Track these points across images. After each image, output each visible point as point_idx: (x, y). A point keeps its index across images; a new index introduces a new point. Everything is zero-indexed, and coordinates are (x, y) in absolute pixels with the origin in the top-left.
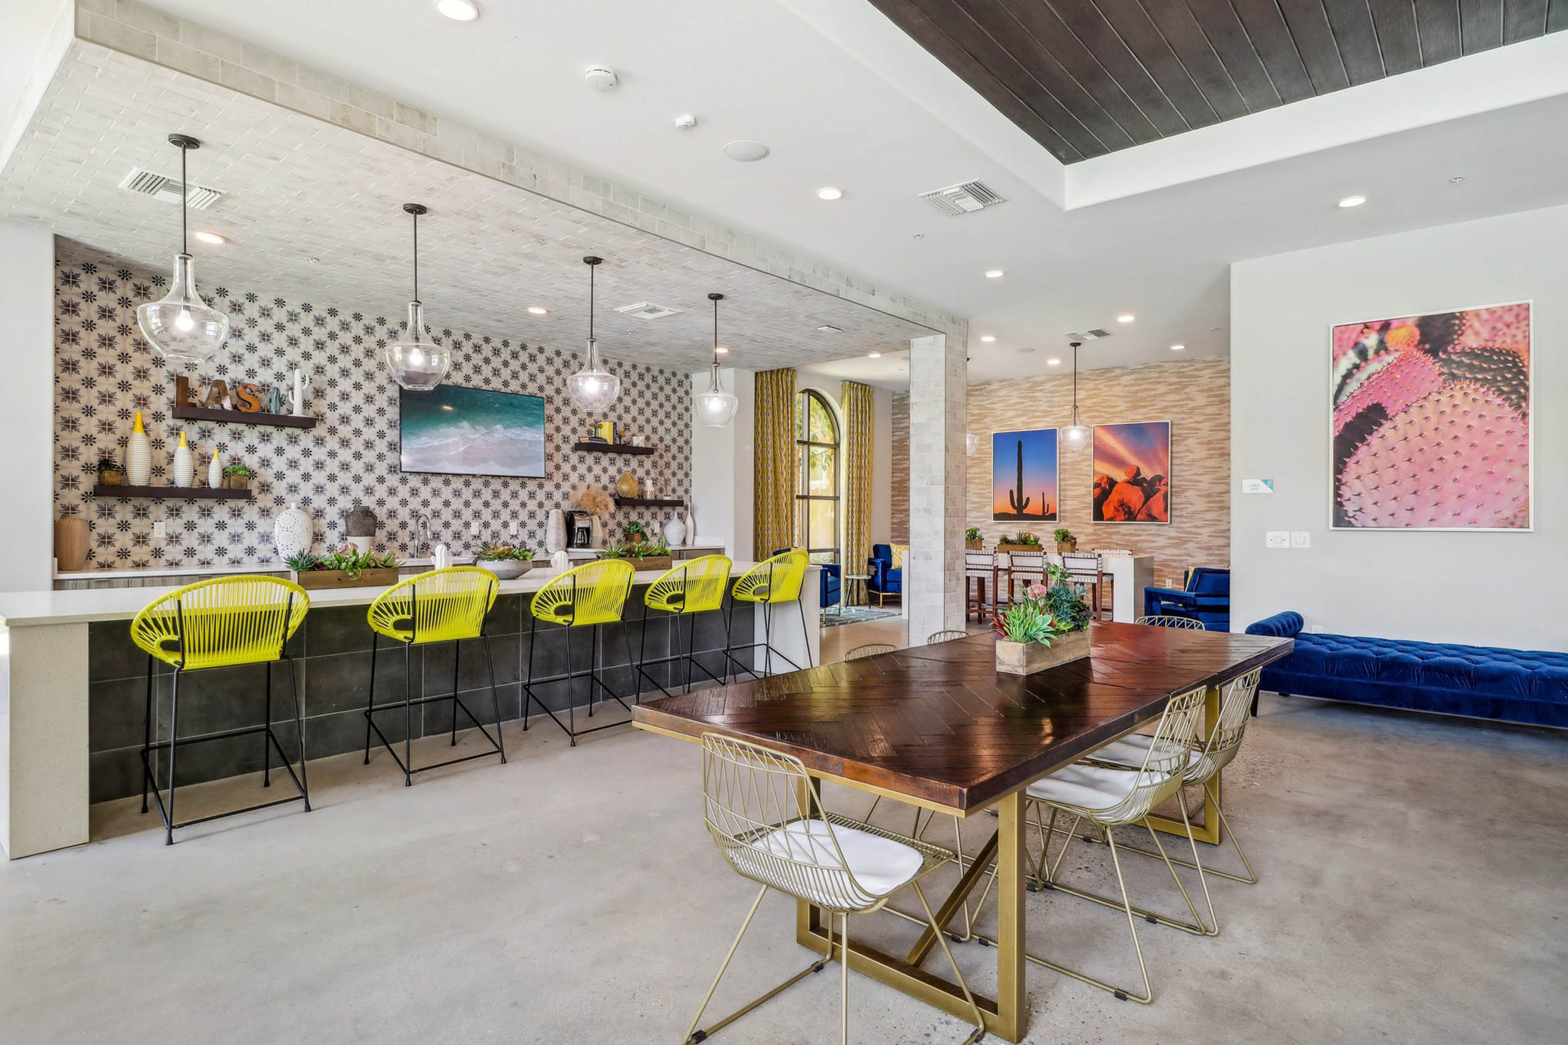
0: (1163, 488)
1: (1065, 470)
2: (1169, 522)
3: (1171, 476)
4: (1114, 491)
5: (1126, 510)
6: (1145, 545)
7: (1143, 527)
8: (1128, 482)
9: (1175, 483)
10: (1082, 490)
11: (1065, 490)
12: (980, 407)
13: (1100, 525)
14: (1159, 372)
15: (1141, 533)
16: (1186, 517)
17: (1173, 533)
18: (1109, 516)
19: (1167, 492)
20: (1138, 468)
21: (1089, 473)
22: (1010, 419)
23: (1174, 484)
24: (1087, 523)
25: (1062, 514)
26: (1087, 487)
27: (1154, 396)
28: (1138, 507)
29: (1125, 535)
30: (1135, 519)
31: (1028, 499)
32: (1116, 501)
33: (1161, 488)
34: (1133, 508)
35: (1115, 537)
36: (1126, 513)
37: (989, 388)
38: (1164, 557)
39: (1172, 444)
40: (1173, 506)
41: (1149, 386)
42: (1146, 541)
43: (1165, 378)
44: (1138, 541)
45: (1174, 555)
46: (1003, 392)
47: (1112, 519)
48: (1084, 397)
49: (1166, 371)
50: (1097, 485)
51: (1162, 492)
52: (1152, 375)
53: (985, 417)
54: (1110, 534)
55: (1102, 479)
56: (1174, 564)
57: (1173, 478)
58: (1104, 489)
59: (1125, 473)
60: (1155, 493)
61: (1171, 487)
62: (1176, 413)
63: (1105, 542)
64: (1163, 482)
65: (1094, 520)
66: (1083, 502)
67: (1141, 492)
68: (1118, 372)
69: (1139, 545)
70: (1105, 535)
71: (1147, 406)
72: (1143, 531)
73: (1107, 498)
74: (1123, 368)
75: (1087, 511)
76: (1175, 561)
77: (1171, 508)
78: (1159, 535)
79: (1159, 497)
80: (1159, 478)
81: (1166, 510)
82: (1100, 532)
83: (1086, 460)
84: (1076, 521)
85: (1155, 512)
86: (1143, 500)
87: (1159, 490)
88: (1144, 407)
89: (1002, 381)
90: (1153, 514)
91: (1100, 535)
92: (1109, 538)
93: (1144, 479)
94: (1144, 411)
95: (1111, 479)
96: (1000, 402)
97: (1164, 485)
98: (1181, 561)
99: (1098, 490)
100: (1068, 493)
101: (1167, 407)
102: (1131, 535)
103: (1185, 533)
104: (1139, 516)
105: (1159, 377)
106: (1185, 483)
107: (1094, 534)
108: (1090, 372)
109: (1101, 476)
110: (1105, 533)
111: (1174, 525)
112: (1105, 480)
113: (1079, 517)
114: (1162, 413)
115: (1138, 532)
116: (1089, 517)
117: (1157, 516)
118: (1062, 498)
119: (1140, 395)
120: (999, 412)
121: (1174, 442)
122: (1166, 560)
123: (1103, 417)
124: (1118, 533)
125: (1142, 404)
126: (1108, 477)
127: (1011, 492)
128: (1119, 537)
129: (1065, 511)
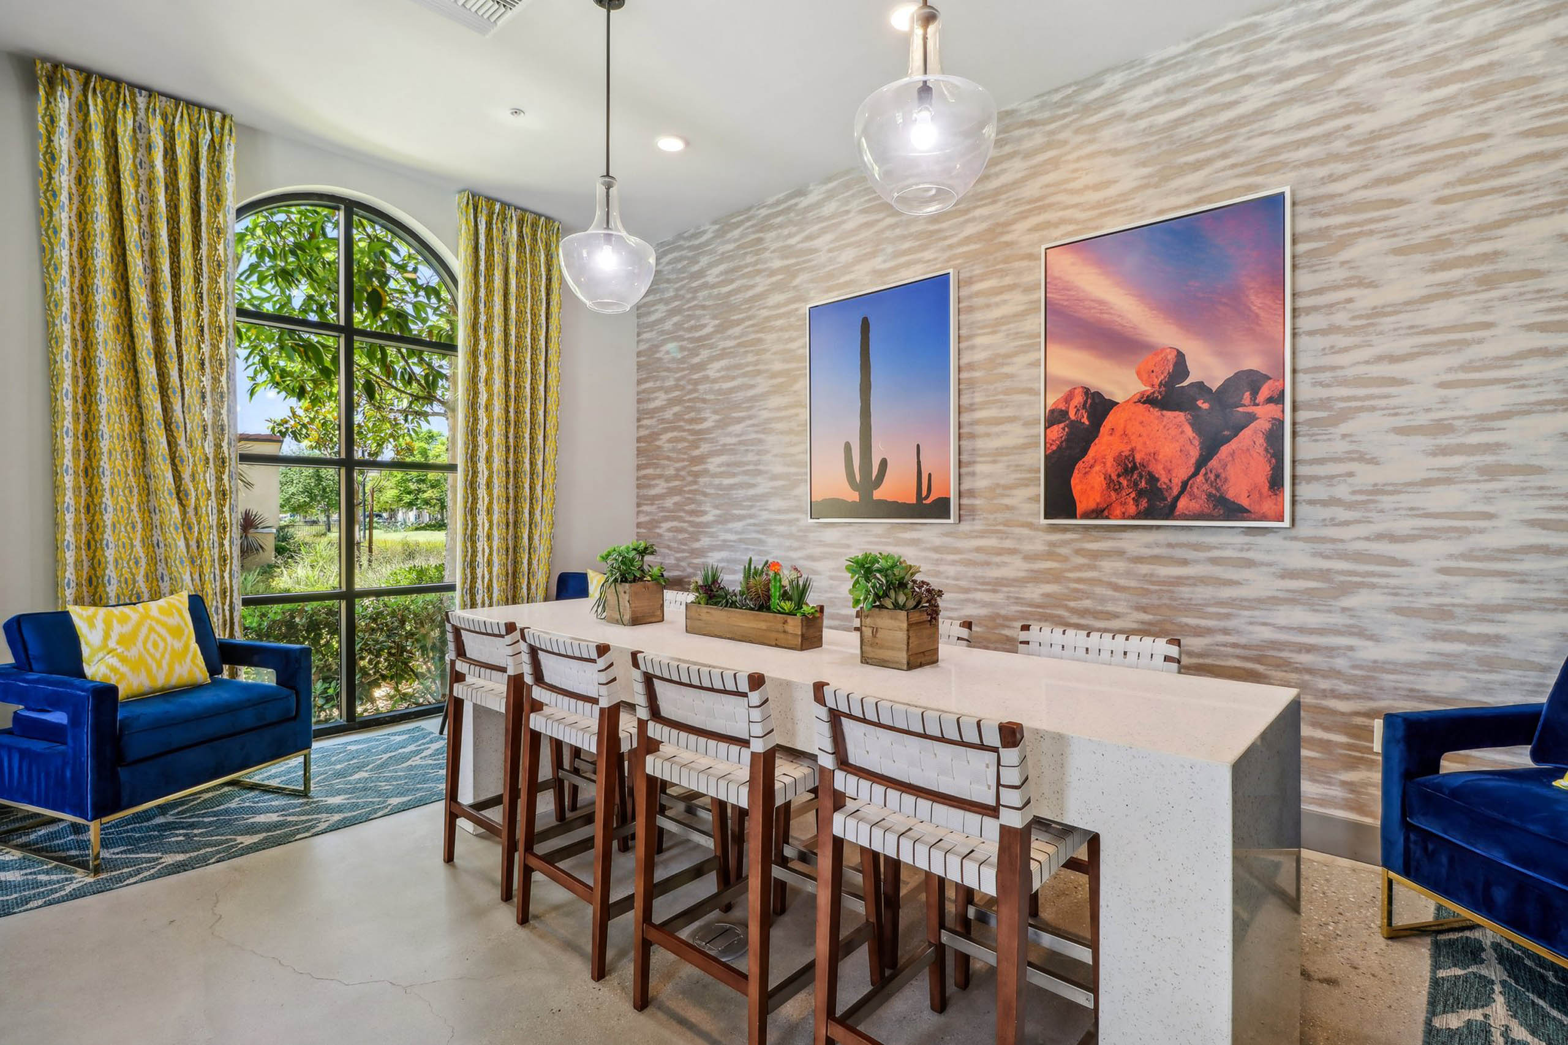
0: (1265, 413)
1: (972, 384)
2: (1287, 523)
3: (1294, 371)
4: (1104, 429)
5: (1143, 484)
6: (1203, 593)
7: (1193, 538)
8: (1148, 400)
9: (1306, 392)
10: (1015, 435)
11: (972, 436)
12: (785, 252)
13: (1065, 529)
14: (1245, 48)
15: (1191, 555)
16: (1350, 506)
17: (1298, 557)
18: (1092, 505)
19: (1282, 423)
20: (1180, 356)
21: (1035, 386)
22: (847, 268)
23: (1302, 397)
24: (1030, 526)
25: (964, 501)
26: (1027, 424)
27: (1232, 124)
28: (1182, 473)
29: (1139, 560)
30: (1169, 512)
31: (884, 463)
32: (1110, 462)
33: (1258, 410)
34: (1164, 479)
35: (1108, 566)
36: (1141, 493)
37: (804, 202)
38: (1267, 634)
39: (1294, 267)
40: (1302, 470)
41: (1215, 98)
42: (1203, 581)
43: (1266, 60)
44: (1179, 581)
45: (1302, 630)
46: (830, 208)
47: (1098, 513)
48: (1019, 175)
49: (1270, 39)
50: (1054, 417)
51: (1262, 424)
52: (1223, 61)
53: (794, 275)
54: (1096, 555)
55: (1068, 398)
56: (1305, 659)
57: (1300, 377)
58: (1074, 426)
59: (1138, 373)
60: (1238, 429)
61: (1294, 409)
62: (1309, 164)
63: (1079, 580)
64: (1265, 392)
65: (1046, 517)
66: (1018, 468)
67: (1189, 432)
68: (1113, 81)
69: (1185, 592)
70: (1081, 560)
71: (1208, 161)
72: (1196, 547)
73: (1084, 452)
74: (1130, 65)
75: (1031, 491)
76: (1309, 649)
77: (1294, 477)
78: (1250, 564)
79: (1251, 438)
80: (1252, 381)
81: (1276, 483)
82: (1063, 551)
83: (1023, 350)
84: (1000, 516)
85: (1237, 490)
86: (1195, 453)
87: (1252, 418)
88: (1197, 166)
89: (829, 179)
90: (1231, 495)
91: (1066, 559)
92: (1092, 568)
93: (1200, 386)
94: (1193, 179)
95: (1098, 395)
96: (823, 232)
97: (1270, 400)
98: (1330, 651)
99: (1058, 432)
100: (980, 444)
101: (1274, 150)
102: (1156, 559)
103: (1343, 556)
104: (1182, 504)
105: (1246, 63)
106: (1344, 392)
107: (1050, 555)
108: (1036, 102)
109: (1068, 389)
110: (1078, 552)
111: (1303, 530)
112: (1078, 399)
113: (1008, 508)
114: (1257, 172)
115: (1179, 553)
116: (1034, 506)
117: (1245, 502)
118: (964, 458)
119: (1184, 131)
120: (822, 257)
121: (1301, 262)
122: (1274, 645)
123: (1075, 221)
124: (1120, 553)
125: (1191, 158)
126: (1086, 391)
127: (848, 448)
128: (1120, 565)
129: (972, 493)
